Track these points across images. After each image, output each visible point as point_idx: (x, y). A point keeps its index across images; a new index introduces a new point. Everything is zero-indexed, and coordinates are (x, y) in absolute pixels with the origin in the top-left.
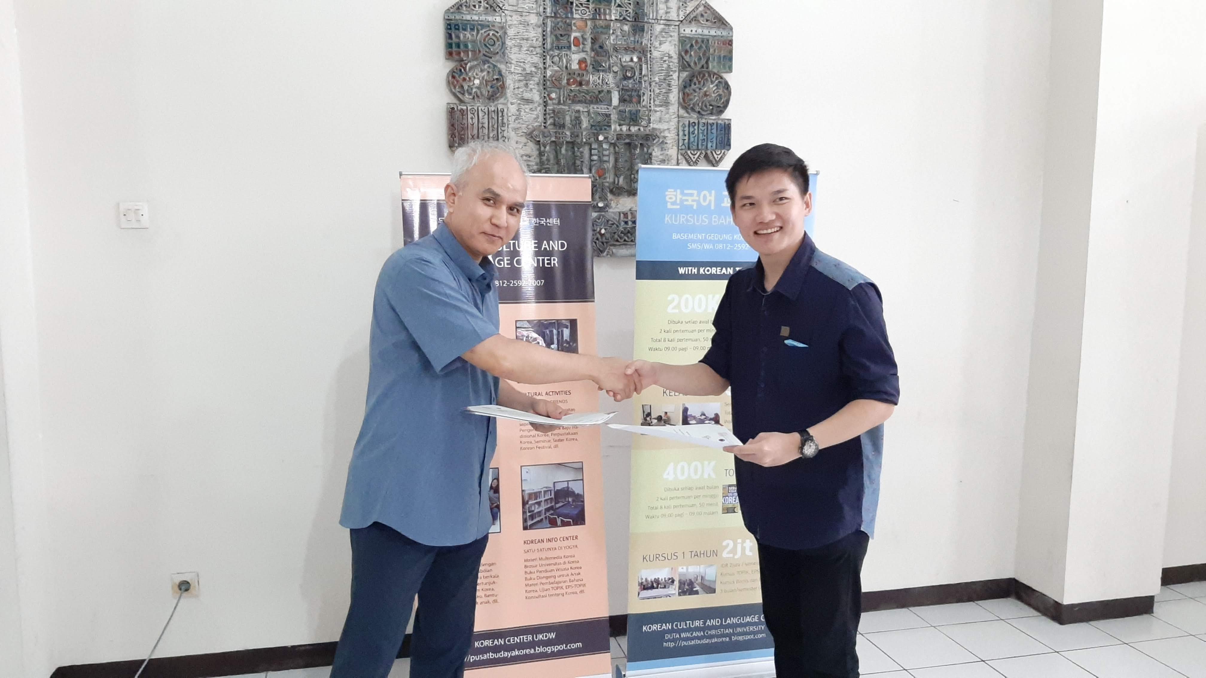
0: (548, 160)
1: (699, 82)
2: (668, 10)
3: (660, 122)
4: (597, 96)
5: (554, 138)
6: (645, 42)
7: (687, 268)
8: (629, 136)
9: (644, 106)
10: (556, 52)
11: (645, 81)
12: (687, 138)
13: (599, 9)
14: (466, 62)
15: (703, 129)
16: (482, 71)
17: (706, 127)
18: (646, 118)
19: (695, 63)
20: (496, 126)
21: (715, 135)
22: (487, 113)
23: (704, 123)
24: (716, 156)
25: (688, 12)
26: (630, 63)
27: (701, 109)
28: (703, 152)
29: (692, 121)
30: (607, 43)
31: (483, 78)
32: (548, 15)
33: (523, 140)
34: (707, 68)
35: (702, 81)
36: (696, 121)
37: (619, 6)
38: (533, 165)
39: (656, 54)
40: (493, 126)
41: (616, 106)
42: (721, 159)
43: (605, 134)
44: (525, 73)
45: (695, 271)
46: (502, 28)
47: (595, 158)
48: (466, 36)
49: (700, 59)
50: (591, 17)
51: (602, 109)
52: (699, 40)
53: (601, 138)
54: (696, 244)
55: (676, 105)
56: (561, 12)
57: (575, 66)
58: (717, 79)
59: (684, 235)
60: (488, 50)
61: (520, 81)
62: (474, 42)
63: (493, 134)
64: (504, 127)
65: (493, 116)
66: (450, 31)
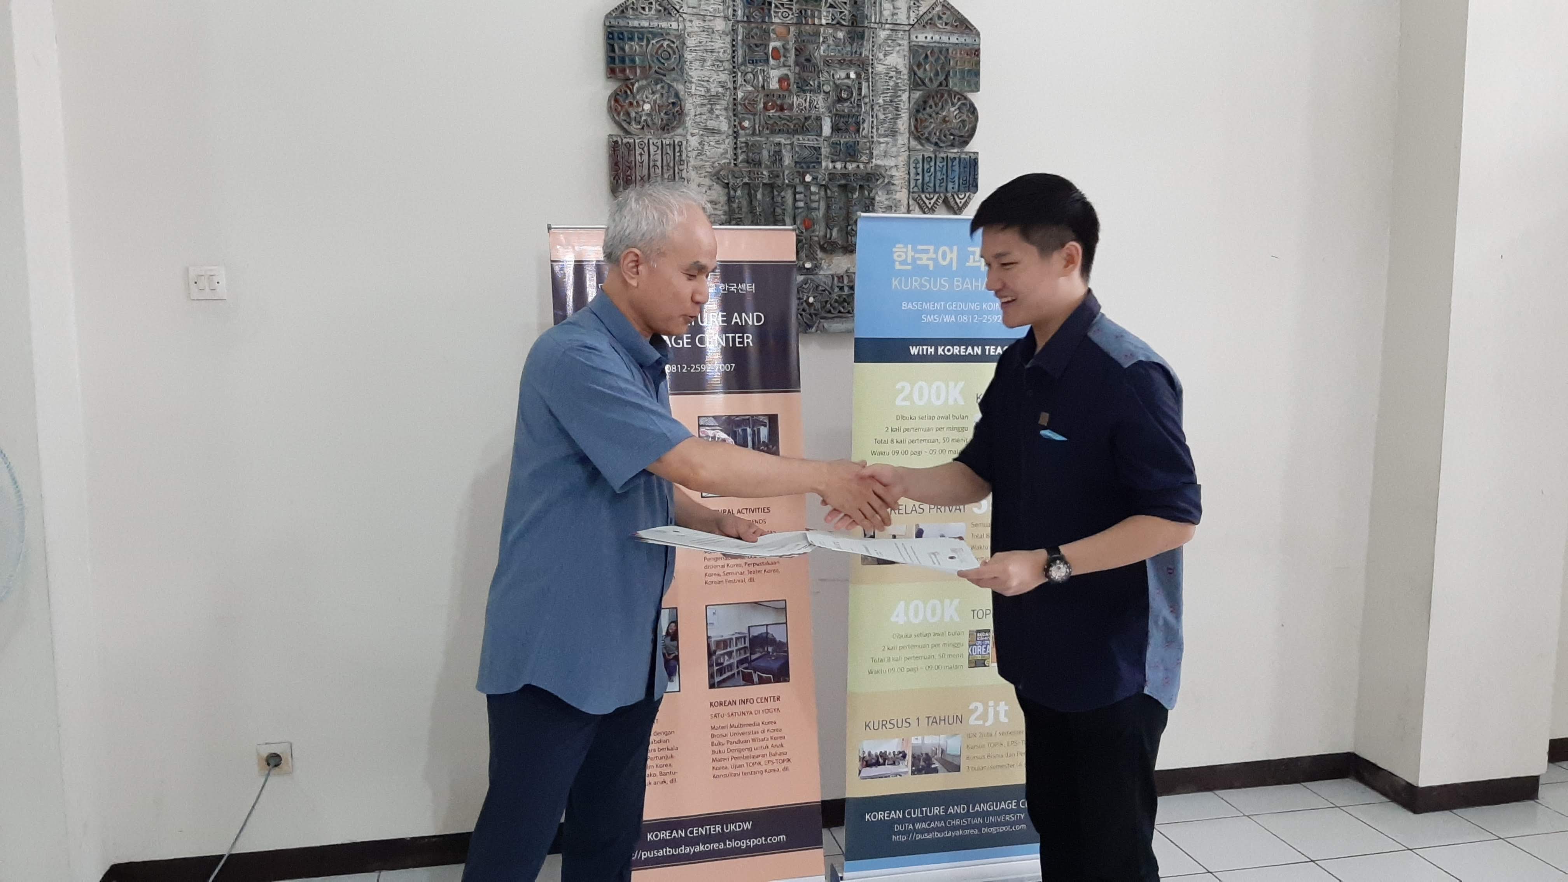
0: (740, 208)
1: (936, 105)
2: (896, 11)
3: (885, 156)
4: (803, 124)
5: (747, 178)
6: (865, 52)
7: (921, 347)
8: (845, 176)
9: (864, 137)
10: (750, 67)
11: (866, 104)
12: (920, 177)
13: (805, 11)
14: (633, 81)
15: (941, 165)
16: (653, 93)
17: (945, 163)
18: (868, 152)
19: (931, 80)
20: (672, 164)
21: (957, 173)
22: (660, 147)
23: (943, 158)
24: (958, 201)
25: (921, 13)
26: (846, 81)
27: (938, 139)
28: (942, 195)
29: (927, 155)
30: (816, 54)
31: (655, 102)
32: (739, 19)
33: (707, 182)
34: (947, 86)
35: (940, 104)
36: (933, 156)
37: (831, 6)
38: (720, 215)
39: (880, 68)
40: (668, 164)
41: (827, 137)
42: (964, 204)
43: (814, 174)
44: (709, 94)
45: (931, 350)
46: (680, 36)
47: (801, 204)
48: (633, 47)
49: (937, 74)
50: (795, 21)
51: (810, 140)
52: (936, 50)
53: (808, 178)
54: (932, 316)
55: (906, 135)
56: (757, 14)
57: (774, 85)
58: (959, 99)
59: (917, 304)
60: (661, 66)
61: (703, 105)
62: (643, 55)
63: (668, 175)
64: (682, 165)
65: (669, 152)
66: (611, 42)
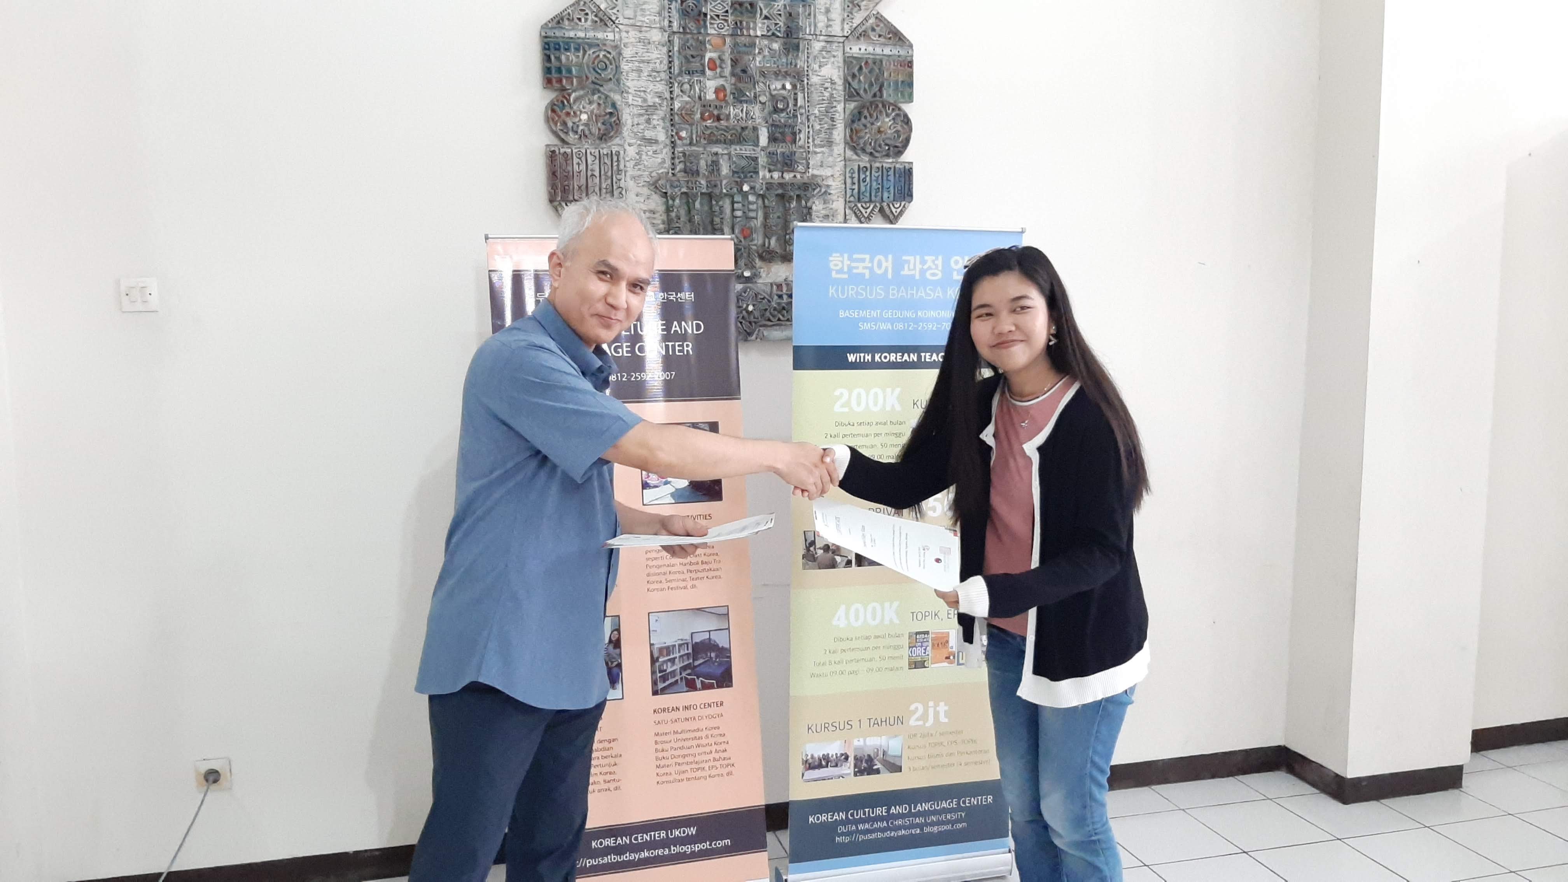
0: (678, 217)
1: (871, 116)
2: (831, 23)
3: (821, 166)
4: (740, 134)
5: (686, 188)
6: (800, 64)
7: (858, 355)
8: (781, 185)
9: (800, 147)
10: (686, 78)
11: (801, 114)
12: (856, 187)
13: (741, 22)
14: (570, 91)
15: (877, 175)
16: (590, 103)
17: (880, 173)
18: (804, 162)
19: (865, 90)
20: (609, 174)
21: (892, 182)
22: (598, 157)
23: (878, 168)
24: (894, 210)
25: (855, 25)
26: (783, 92)
27: (874, 149)
28: (878, 204)
29: (862, 165)
30: (752, 65)
31: (592, 112)
32: (675, 29)
33: (646, 191)
34: (881, 96)
35: (875, 114)
36: (868, 165)
37: (766, 18)
38: (659, 224)
39: (815, 79)
40: (606, 173)
41: (764, 147)
42: (901, 213)
43: (752, 184)
44: (647, 105)
45: (868, 358)
46: (616, 47)
47: (739, 213)
48: (569, 58)
49: (871, 85)
50: (730, 33)
51: (747, 150)
52: (870, 61)
53: (746, 188)
54: (869, 324)
55: (842, 146)
56: (692, 25)
57: (711, 96)
58: (893, 110)
59: (854, 312)
60: (597, 76)
61: (642, 115)
62: (580, 66)
63: (606, 183)
64: (620, 175)
65: (606, 161)
66: (547, 52)
